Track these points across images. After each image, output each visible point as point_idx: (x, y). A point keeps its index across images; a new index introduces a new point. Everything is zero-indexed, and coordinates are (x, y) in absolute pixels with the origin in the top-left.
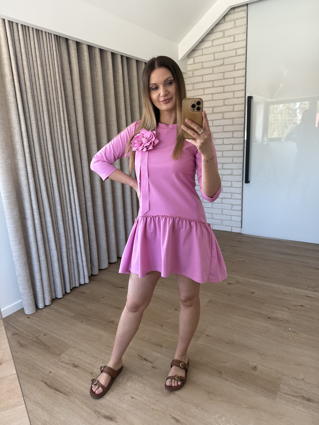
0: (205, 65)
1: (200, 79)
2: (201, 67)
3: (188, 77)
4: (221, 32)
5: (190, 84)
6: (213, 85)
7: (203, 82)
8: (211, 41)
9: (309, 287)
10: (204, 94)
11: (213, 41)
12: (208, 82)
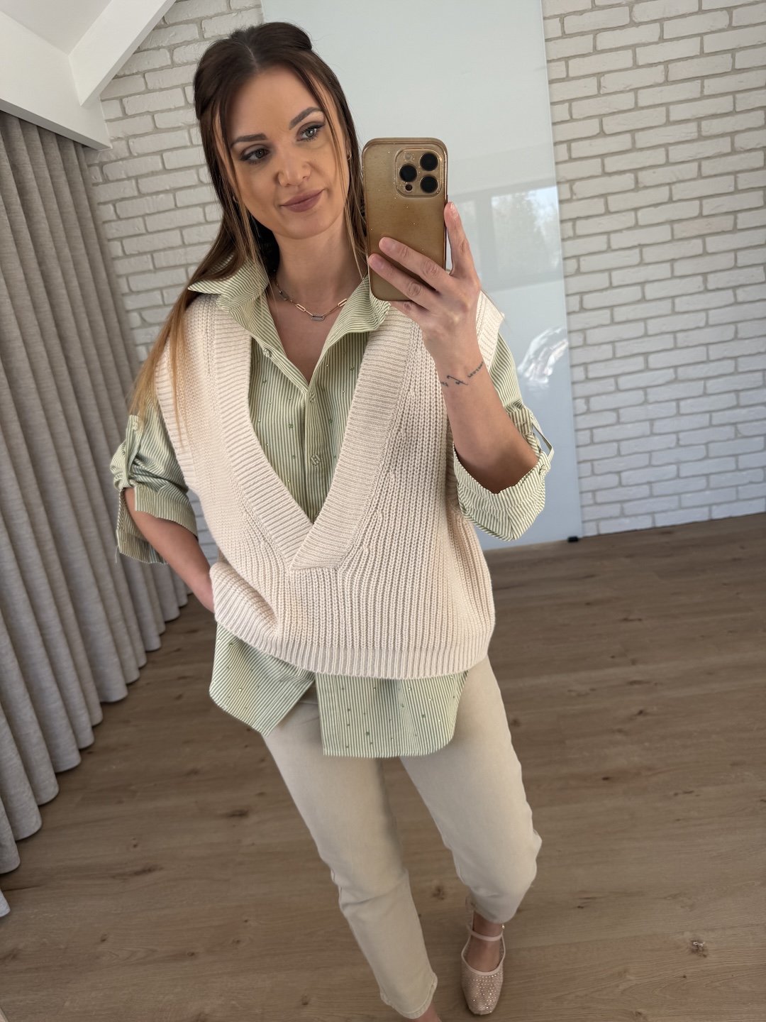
0: (162, 121)
1: (155, 163)
2: (152, 126)
3: (115, 158)
4: (191, 25)
5: (123, 180)
6: (199, 180)
7: (166, 170)
8: (167, 51)
9: (613, 657)
10: (176, 205)
11: (172, 49)
12: (183, 173)
